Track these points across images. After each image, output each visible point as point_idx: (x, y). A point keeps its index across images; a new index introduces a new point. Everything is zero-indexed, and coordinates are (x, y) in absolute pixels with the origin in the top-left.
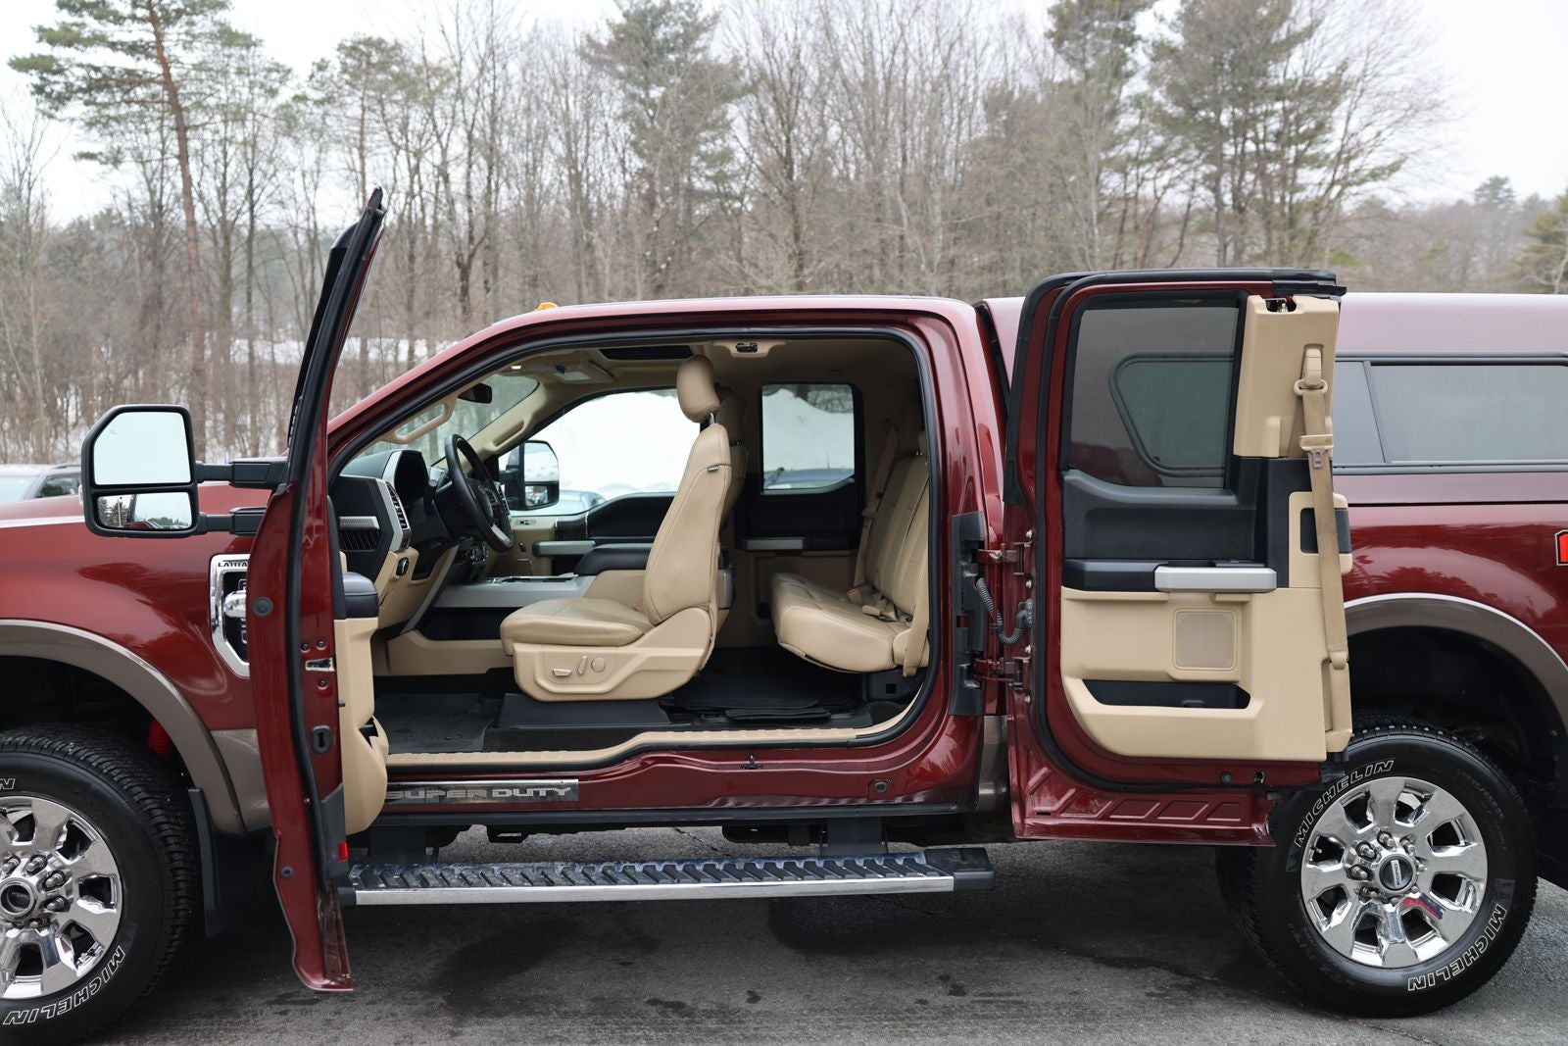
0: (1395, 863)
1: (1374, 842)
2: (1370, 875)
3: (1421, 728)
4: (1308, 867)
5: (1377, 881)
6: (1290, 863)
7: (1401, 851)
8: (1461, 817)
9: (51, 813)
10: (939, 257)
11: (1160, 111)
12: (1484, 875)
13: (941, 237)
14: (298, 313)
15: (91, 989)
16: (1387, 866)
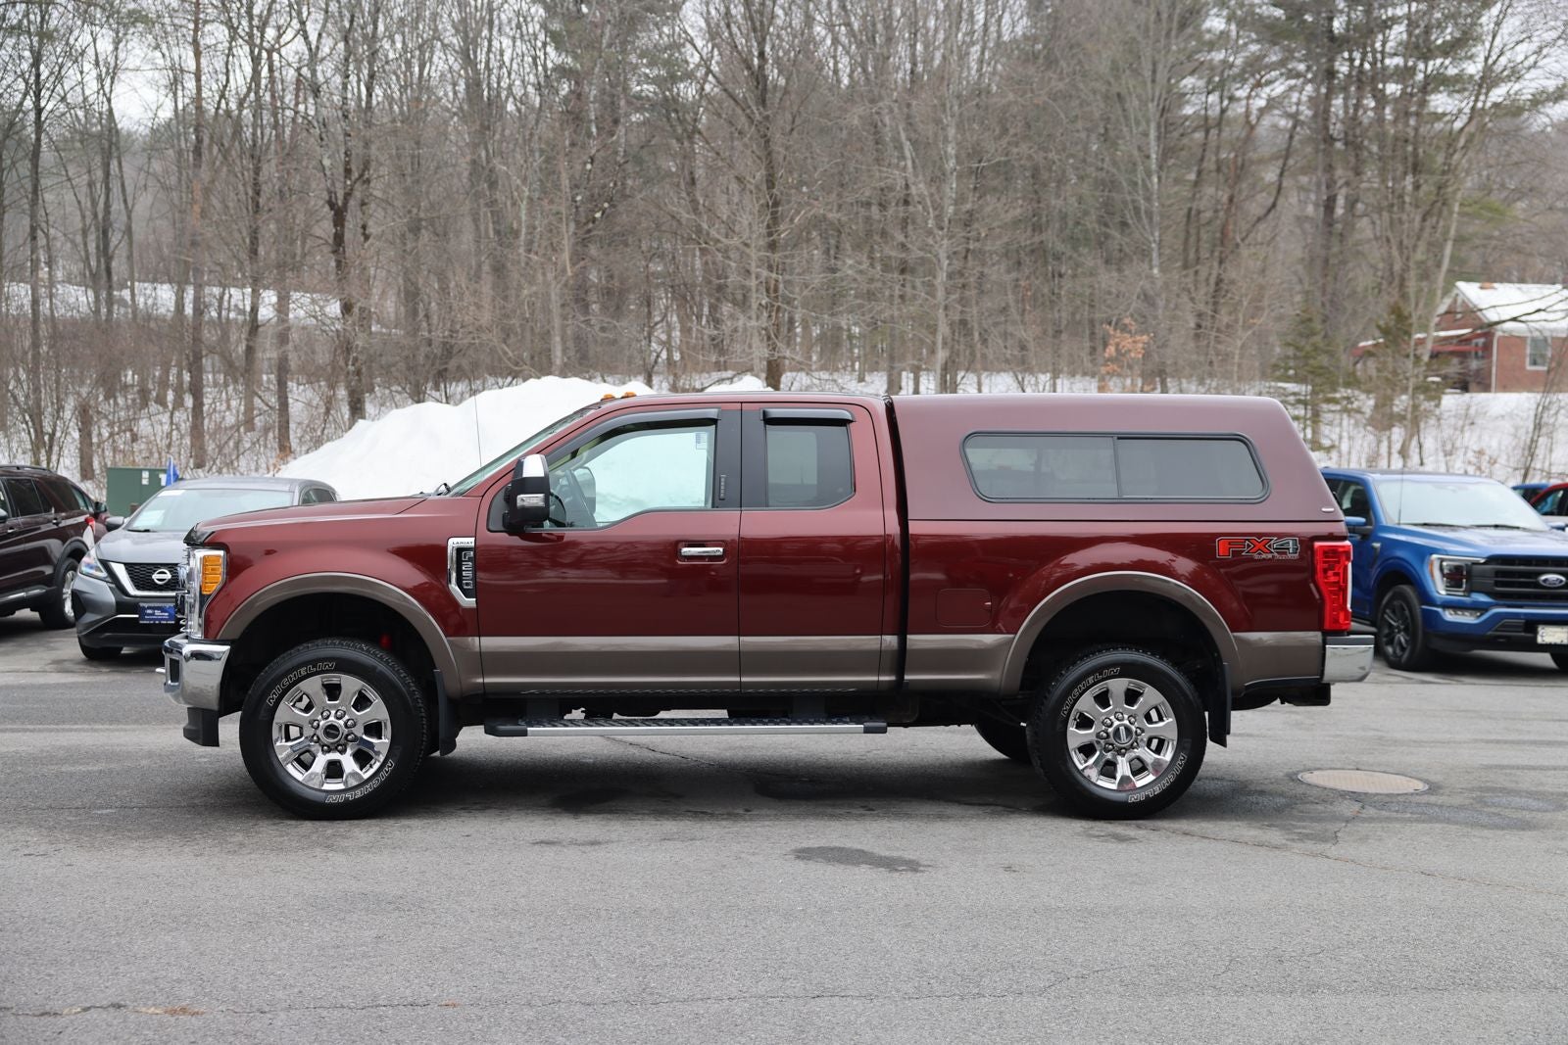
0: (1122, 728)
1: (1112, 717)
2: (1108, 736)
3: (1137, 650)
4: (1072, 728)
5: (1112, 740)
6: (1059, 726)
7: (1126, 722)
8: (1163, 703)
9: (351, 684)
10: (951, 209)
11: (1253, 14)
12: (1176, 738)
13: (954, 186)
14: (87, 251)
15: (375, 784)
16: (1117, 730)
